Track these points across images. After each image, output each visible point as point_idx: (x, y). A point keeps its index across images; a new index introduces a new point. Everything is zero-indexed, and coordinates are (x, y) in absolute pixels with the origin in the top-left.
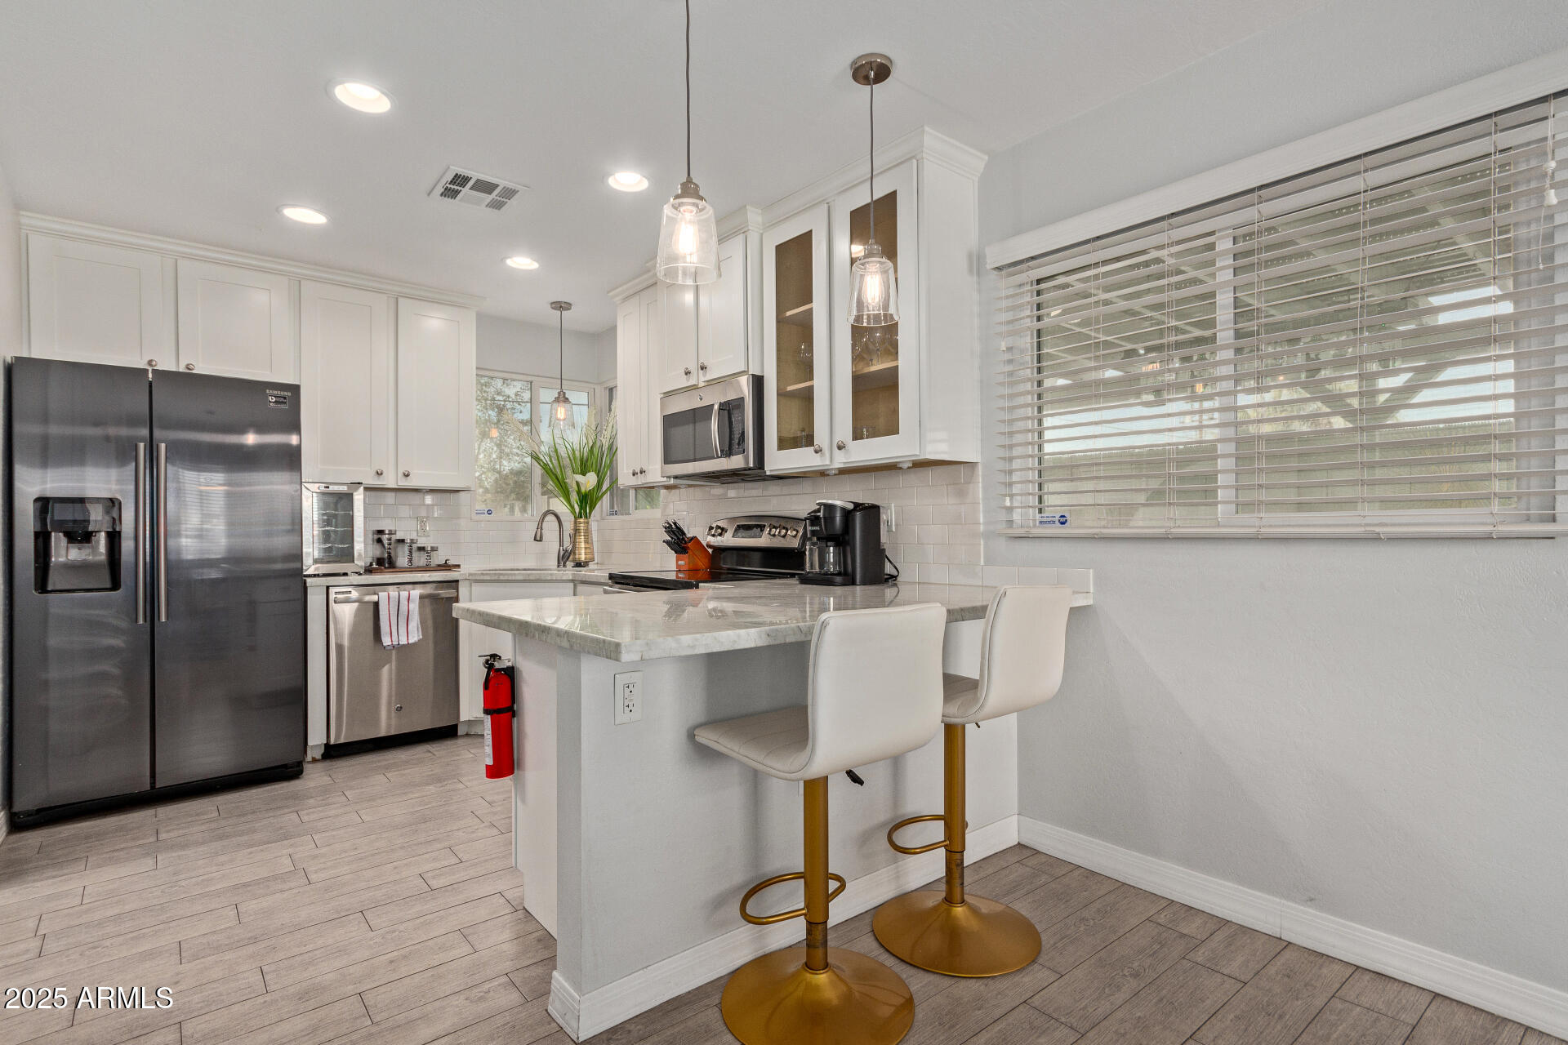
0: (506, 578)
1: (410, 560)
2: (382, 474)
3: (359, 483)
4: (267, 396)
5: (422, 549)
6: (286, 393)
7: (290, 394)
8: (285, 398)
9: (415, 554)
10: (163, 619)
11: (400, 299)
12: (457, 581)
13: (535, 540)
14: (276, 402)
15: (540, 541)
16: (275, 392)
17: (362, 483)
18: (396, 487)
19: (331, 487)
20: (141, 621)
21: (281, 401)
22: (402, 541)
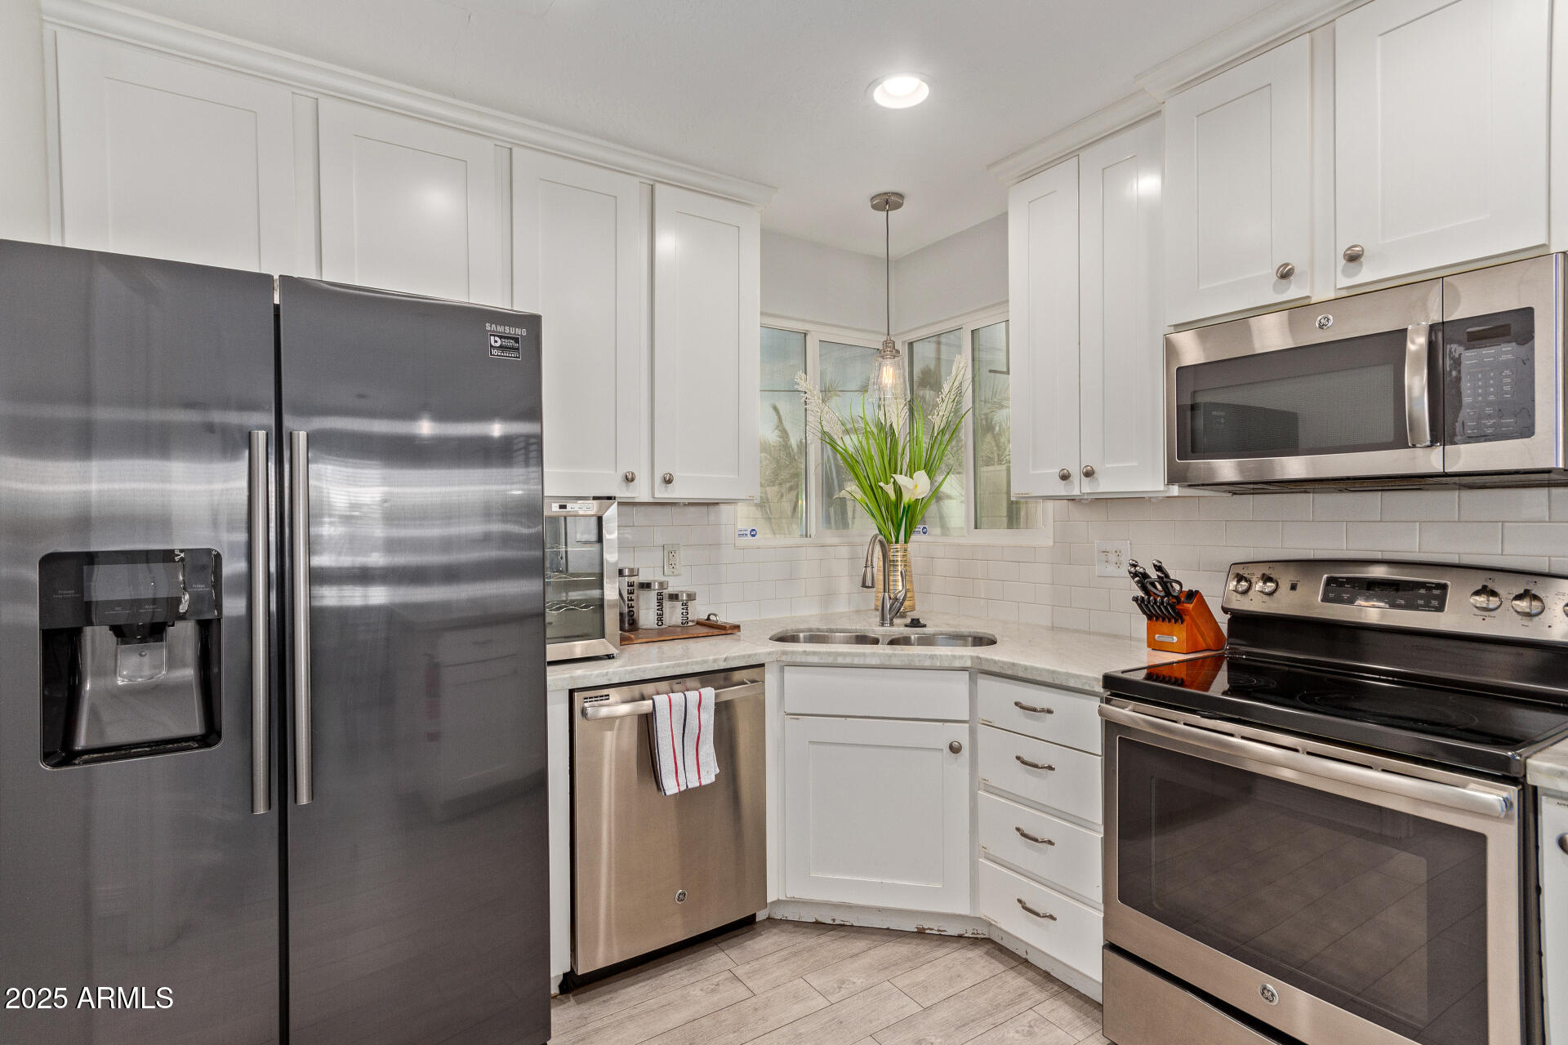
0: (848, 660)
1: (660, 618)
2: (632, 480)
3: (609, 498)
4: (486, 335)
5: (674, 597)
6: (518, 331)
7: (524, 332)
8: (516, 340)
9: (667, 604)
10: (304, 799)
11: (658, 187)
12: (762, 665)
13: (864, 585)
14: (501, 347)
15: (873, 587)
16: (500, 329)
17: (615, 498)
18: (651, 500)
19: (569, 506)
20: (261, 809)
21: (511, 345)
22: (646, 586)
